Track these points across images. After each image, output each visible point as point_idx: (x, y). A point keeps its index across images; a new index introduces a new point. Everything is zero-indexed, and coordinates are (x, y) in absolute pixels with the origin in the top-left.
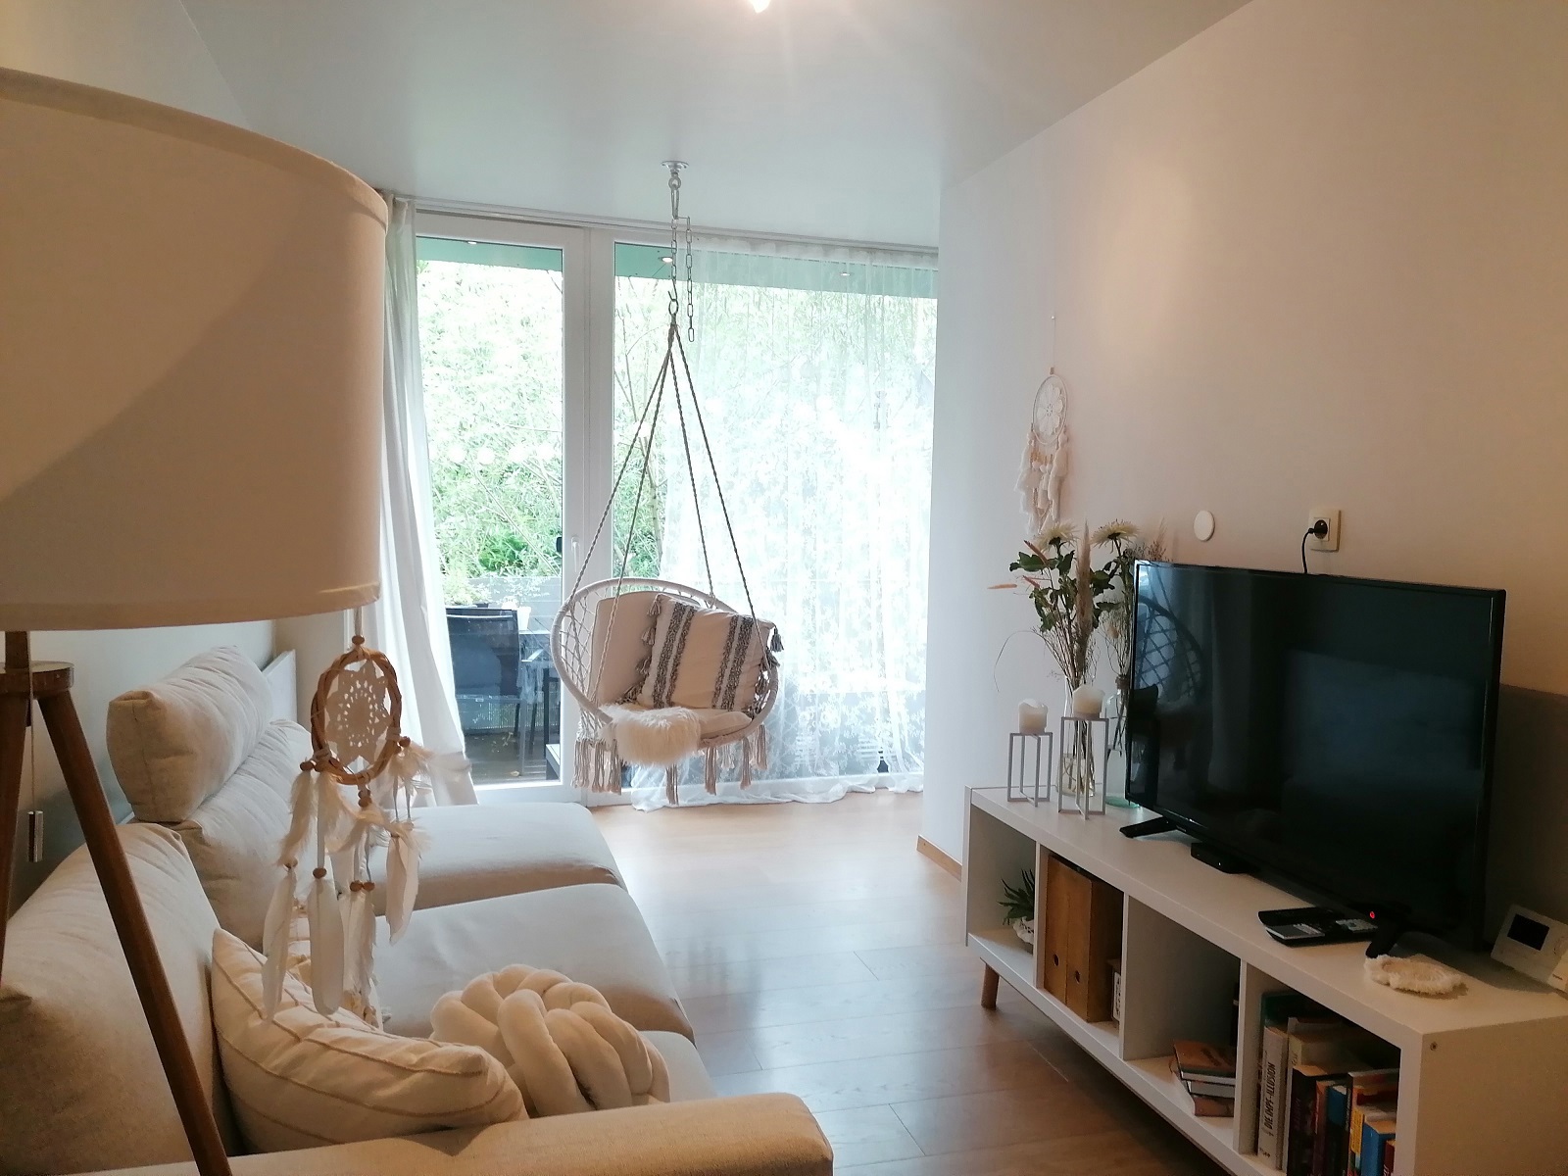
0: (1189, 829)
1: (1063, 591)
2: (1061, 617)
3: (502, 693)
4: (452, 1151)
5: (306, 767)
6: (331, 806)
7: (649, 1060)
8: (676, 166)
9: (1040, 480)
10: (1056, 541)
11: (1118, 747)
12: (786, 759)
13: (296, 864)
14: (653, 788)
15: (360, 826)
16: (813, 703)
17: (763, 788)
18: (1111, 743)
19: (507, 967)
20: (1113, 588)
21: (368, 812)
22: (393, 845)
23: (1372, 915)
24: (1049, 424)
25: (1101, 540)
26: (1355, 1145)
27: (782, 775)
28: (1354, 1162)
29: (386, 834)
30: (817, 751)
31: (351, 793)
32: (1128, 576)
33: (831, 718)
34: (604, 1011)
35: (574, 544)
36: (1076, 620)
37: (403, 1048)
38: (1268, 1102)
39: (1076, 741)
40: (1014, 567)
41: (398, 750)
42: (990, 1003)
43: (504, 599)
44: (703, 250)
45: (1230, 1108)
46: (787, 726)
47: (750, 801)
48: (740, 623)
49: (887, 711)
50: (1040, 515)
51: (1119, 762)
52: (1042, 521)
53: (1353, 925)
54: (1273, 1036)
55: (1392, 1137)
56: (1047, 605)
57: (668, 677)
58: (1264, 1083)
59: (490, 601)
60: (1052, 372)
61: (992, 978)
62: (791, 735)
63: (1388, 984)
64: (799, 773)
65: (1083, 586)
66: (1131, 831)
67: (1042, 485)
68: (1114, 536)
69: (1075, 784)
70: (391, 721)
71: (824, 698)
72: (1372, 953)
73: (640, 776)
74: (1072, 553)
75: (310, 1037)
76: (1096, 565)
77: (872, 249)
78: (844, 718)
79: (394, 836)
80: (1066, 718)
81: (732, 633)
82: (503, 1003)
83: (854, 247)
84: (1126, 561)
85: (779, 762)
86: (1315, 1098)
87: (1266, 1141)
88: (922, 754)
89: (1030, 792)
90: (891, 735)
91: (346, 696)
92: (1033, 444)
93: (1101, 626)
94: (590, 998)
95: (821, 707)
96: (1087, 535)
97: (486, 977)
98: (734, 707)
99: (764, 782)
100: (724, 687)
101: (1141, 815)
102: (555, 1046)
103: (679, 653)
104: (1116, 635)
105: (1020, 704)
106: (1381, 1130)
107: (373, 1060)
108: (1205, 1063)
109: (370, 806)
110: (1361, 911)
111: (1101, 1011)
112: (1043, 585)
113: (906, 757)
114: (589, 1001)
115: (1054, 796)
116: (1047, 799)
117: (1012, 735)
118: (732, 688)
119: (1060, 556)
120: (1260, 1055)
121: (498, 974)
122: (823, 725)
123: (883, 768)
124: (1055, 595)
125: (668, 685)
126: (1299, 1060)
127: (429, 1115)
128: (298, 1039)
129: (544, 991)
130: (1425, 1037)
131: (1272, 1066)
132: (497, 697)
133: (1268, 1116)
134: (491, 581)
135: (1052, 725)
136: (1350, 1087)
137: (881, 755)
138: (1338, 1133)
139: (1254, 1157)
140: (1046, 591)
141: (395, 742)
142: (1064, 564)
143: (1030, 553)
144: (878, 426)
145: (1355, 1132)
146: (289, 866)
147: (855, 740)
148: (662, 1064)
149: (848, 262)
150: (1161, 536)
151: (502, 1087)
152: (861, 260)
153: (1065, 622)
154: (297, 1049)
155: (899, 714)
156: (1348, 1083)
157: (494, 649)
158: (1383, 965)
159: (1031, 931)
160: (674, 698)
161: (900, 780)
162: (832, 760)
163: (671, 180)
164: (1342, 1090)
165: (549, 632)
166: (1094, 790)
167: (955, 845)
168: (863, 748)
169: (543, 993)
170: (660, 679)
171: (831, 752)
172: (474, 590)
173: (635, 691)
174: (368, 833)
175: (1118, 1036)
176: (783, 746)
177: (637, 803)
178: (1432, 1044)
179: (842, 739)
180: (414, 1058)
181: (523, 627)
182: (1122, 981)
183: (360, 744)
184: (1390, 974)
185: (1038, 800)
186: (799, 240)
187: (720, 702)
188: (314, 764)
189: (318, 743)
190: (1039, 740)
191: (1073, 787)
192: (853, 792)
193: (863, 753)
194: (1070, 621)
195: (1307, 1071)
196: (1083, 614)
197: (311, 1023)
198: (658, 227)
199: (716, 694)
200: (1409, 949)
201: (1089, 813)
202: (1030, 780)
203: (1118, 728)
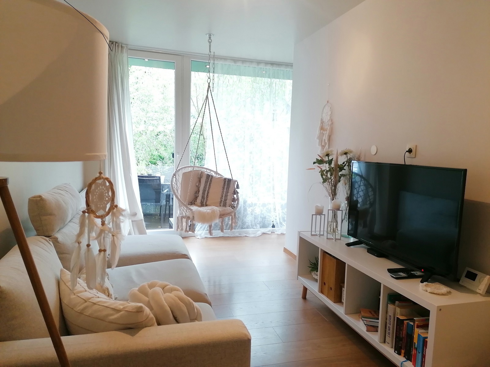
0: (367, 244)
1: (330, 170)
2: (329, 179)
3: (156, 202)
4: (133, 335)
5: (84, 212)
6: (92, 225)
7: (196, 309)
8: (210, 35)
9: (323, 136)
10: (328, 155)
11: (345, 219)
12: (244, 223)
13: (81, 242)
14: (202, 232)
15: (102, 231)
16: (252, 206)
17: (236, 232)
18: (343, 218)
19: (152, 281)
20: (345, 170)
21: (104, 227)
22: (112, 238)
23: (423, 270)
24: (326, 118)
25: (341, 155)
26: (415, 340)
27: (242, 228)
28: (415, 346)
29: (111, 235)
30: (253, 221)
31: (98, 221)
32: (349, 166)
33: (258, 211)
34: (182, 294)
35: (178, 156)
36: (333, 180)
37: (118, 304)
38: (389, 327)
39: (332, 217)
40: (314, 163)
41: (114, 209)
42: (304, 297)
43: (157, 173)
44: (219, 63)
45: (377, 329)
46: (244, 213)
47: (232, 236)
48: (227, 180)
49: (275, 209)
50: (323, 147)
51: (346, 223)
52: (324, 149)
53: (416, 273)
54: (391, 307)
55: (427, 338)
56: (324, 175)
57: (205, 197)
58: (388, 321)
59: (152, 174)
60: (328, 102)
61: (305, 290)
62: (245, 216)
63: (427, 291)
64: (248, 228)
65: (336, 169)
66: (349, 245)
67: (324, 138)
68: (346, 153)
69: (332, 230)
70: (111, 199)
71: (255, 205)
72: (422, 282)
73: (198, 228)
74: (333, 159)
75: (90, 301)
76: (340, 162)
77: (272, 64)
78: (262, 211)
79: (113, 236)
80: (330, 210)
81: (225, 183)
82: (150, 291)
83: (267, 63)
84: (349, 162)
85: (241, 224)
86: (403, 326)
87: (388, 339)
88: (286, 222)
89: (318, 233)
90: (276, 217)
91: (97, 190)
92: (321, 125)
93: (341, 181)
94: (178, 290)
95: (255, 207)
96: (337, 153)
97: (145, 284)
98: (227, 206)
99: (236, 230)
100: (223, 200)
101: (352, 240)
102: (166, 304)
103: (209, 189)
104: (346, 185)
105: (315, 205)
106: (423, 336)
107: (109, 307)
108: (371, 315)
109: (105, 225)
110: (419, 269)
111: (338, 299)
112: (323, 169)
113: (281, 223)
114: (177, 291)
115: (325, 234)
116: (323, 235)
117: (313, 215)
118: (226, 200)
119: (329, 160)
120: (387, 312)
121: (149, 283)
122: (255, 213)
123: (273, 226)
124: (327, 172)
125: (205, 199)
126: (399, 314)
127: (126, 324)
128: (86, 302)
129: (164, 288)
130: (438, 307)
131: (390, 316)
132: (154, 204)
133: (389, 331)
134: (153, 167)
135: (325, 212)
136: (414, 323)
137: (273, 222)
138: (410, 337)
139: (384, 344)
140: (324, 171)
141: (113, 206)
142: (330, 162)
143: (320, 159)
144: (273, 120)
145: (416, 336)
146: (79, 243)
147: (265, 218)
148: (200, 311)
149: (265, 68)
150: (360, 154)
151: (149, 316)
152: (269, 67)
153: (330, 180)
154: (86, 304)
155: (279, 210)
156: (413, 321)
157: (154, 189)
158: (425, 285)
159: (317, 275)
160: (207, 203)
161: (279, 230)
162: (258, 224)
163: (209, 40)
164: (412, 323)
165: (170, 183)
166: (338, 232)
167: (294, 249)
168: (267, 220)
169: (163, 289)
170: (203, 197)
171: (257, 222)
172: (147, 170)
173: (194, 201)
174: (104, 234)
175: (343, 306)
176: (243, 219)
177: (197, 236)
178: (440, 309)
179: (261, 217)
180: (122, 307)
181: (162, 182)
182: (345, 290)
183: (101, 206)
184: (427, 288)
185: (320, 235)
186: (249, 60)
187: (222, 205)
188: (86, 211)
189: (88, 204)
190: (321, 216)
191: (331, 231)
192: (264, 233)
193: (267, 222)
194: (332, 180)
195: (401, 318)
196: (335, 177)
197: (90, 297)
198: (205, 55)
199: (221, 202)
200: (434, 281)
201: (336, 239)
202: (318, 229)
203: (346, 213)
